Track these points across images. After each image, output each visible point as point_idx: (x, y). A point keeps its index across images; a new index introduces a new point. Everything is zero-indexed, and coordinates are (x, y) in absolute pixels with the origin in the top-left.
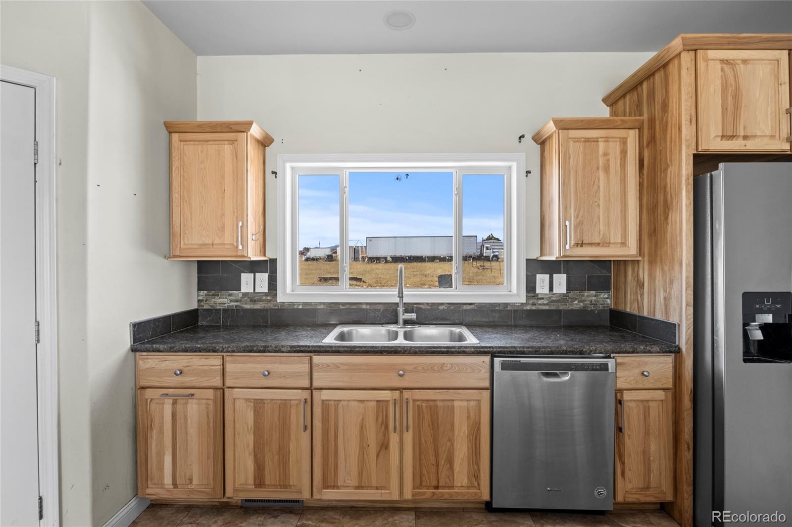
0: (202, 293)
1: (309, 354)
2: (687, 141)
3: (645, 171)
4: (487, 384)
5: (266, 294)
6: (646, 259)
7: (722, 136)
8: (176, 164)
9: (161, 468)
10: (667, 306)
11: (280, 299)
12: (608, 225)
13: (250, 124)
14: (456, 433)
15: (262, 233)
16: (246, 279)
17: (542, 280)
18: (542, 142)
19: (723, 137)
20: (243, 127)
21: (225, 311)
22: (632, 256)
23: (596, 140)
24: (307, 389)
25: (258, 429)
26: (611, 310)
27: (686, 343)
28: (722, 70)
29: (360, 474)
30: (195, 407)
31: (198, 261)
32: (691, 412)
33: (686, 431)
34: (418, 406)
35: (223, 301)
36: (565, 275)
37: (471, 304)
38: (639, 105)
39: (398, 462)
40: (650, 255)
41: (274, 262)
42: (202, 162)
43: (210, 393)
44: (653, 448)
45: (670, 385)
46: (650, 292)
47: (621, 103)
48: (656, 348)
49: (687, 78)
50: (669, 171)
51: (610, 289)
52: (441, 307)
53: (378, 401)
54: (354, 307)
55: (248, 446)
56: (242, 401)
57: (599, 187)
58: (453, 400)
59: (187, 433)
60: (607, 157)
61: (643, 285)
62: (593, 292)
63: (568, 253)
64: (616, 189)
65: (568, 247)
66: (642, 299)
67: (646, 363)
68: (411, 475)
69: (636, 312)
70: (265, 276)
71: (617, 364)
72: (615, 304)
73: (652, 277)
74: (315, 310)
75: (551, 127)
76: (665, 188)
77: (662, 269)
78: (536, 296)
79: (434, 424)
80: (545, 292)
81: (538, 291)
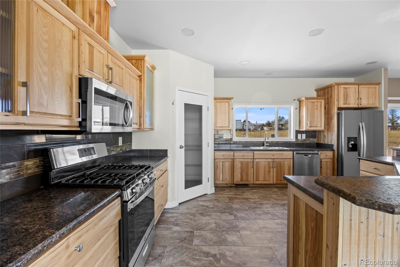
1: (253, 151)
2: (336, 105)
3: (326, 110)
4: (292, 158)
5: (230, 139)
6: (326, 130)
9: (220, 177)
10: (331, 141)
11: (233, 140)
12: (317, 122)
13: (233, 98)
14: (285, 168)
16: (225, 135)
17: (299, 136)
18: (300, 101)
19: (344, 104)
20: (230, 99)
22: (323, 129)
23: (314, 102)
24: (252, 159)
25: (242, 168)
26: (316, 143)
27: (336, 148)
28: (344, 90)
29: (264, 178)
30: (227, 163)
32: (337, 163)
33: (336, 167)
34: (277, 163)
36: (305, 134)
37: (281, 141)
38: (325, 94)
39: (273, 175)
40: (327, 129)
42: (221, 107)
43: (231, 160)
44: (328, 172)
45: (332, 158)
46: (327, 138)
47: (320, 92)
48: (329, 150)
49: (336, 91)
50: (332, 110)
51: (316, 138)
52: (274, 142)
53: (268, 161)
54: (252, 142)
55: (239, 171)
56: (238, 162)
57: (315, 113)
58: (284, 161)
59: (225, 169)
60: (317, 106)
61: (325, 136)
62: (312, 139)
63: (308, 129)
64: (319, 113)
65: (308, 127)
66: (325, 140)
67: (327, 153)
68: (275, 178)
69: (323, 143)
70: (229, 135)
71: (321, 153)
72: (318, 141)
73: (328, 134)
75: (304, 99)
76: (331, 114)
77: (330, 133)
78: (298, 140)
79: (281, 167)
80: (300, 138)
81: (298, 138)
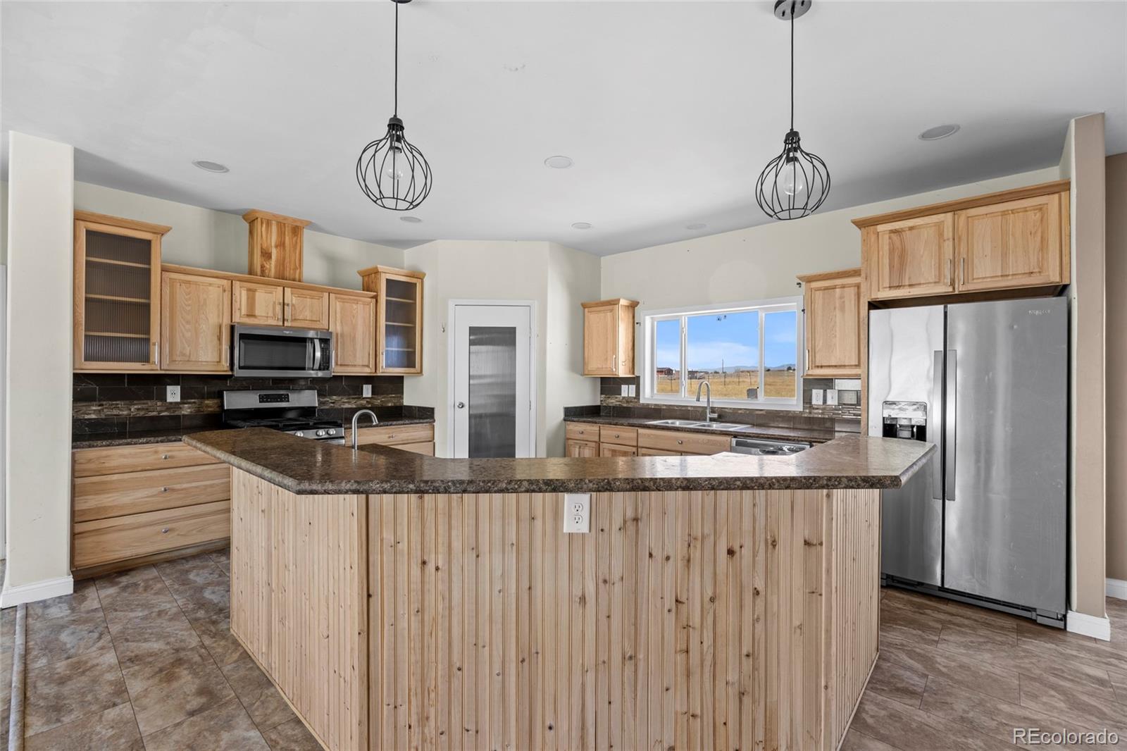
0: (603, 396)
1: (636, 428)
5: (635, 398)
7: (890, 287)
8: (586, 324)
11: (642, 401)
12: (843, 351)
13: (619, 300)
15: (631, 360)
16: (624, 388)
17: (817, 394)
19: (890, 289)
20: (614, 302)
21: (614, 407)
23: (834, 288)
24: (635, 447)
28: (890, 238)
30: (588, 450)
31: (601, 378)
35: (613, 401)
36: (837, 391)
41: (638, 377)
43: (594, 444)
52: (740, 412)
54: (683, 409)
57: (835, 322)
60: (843, 300)
63: (810, 373)
64: (850, 323)
65: (808, 368)
70: (634, 386)
74: (660, 409)
78: (811, 407)
80: (821, 402)
81: (814, 402)
